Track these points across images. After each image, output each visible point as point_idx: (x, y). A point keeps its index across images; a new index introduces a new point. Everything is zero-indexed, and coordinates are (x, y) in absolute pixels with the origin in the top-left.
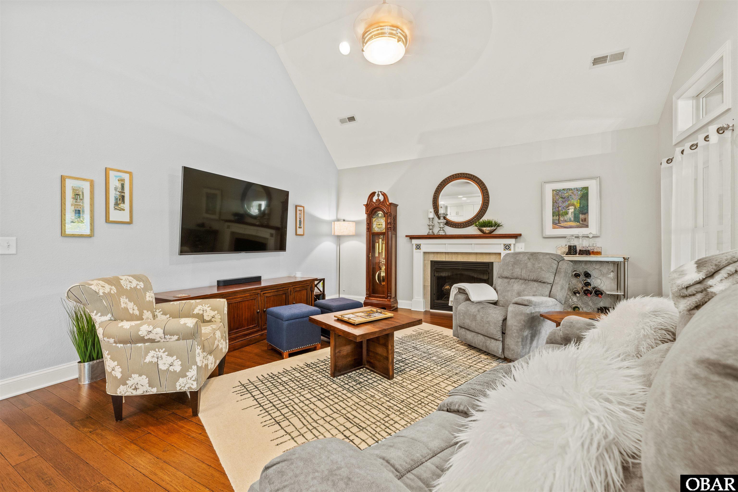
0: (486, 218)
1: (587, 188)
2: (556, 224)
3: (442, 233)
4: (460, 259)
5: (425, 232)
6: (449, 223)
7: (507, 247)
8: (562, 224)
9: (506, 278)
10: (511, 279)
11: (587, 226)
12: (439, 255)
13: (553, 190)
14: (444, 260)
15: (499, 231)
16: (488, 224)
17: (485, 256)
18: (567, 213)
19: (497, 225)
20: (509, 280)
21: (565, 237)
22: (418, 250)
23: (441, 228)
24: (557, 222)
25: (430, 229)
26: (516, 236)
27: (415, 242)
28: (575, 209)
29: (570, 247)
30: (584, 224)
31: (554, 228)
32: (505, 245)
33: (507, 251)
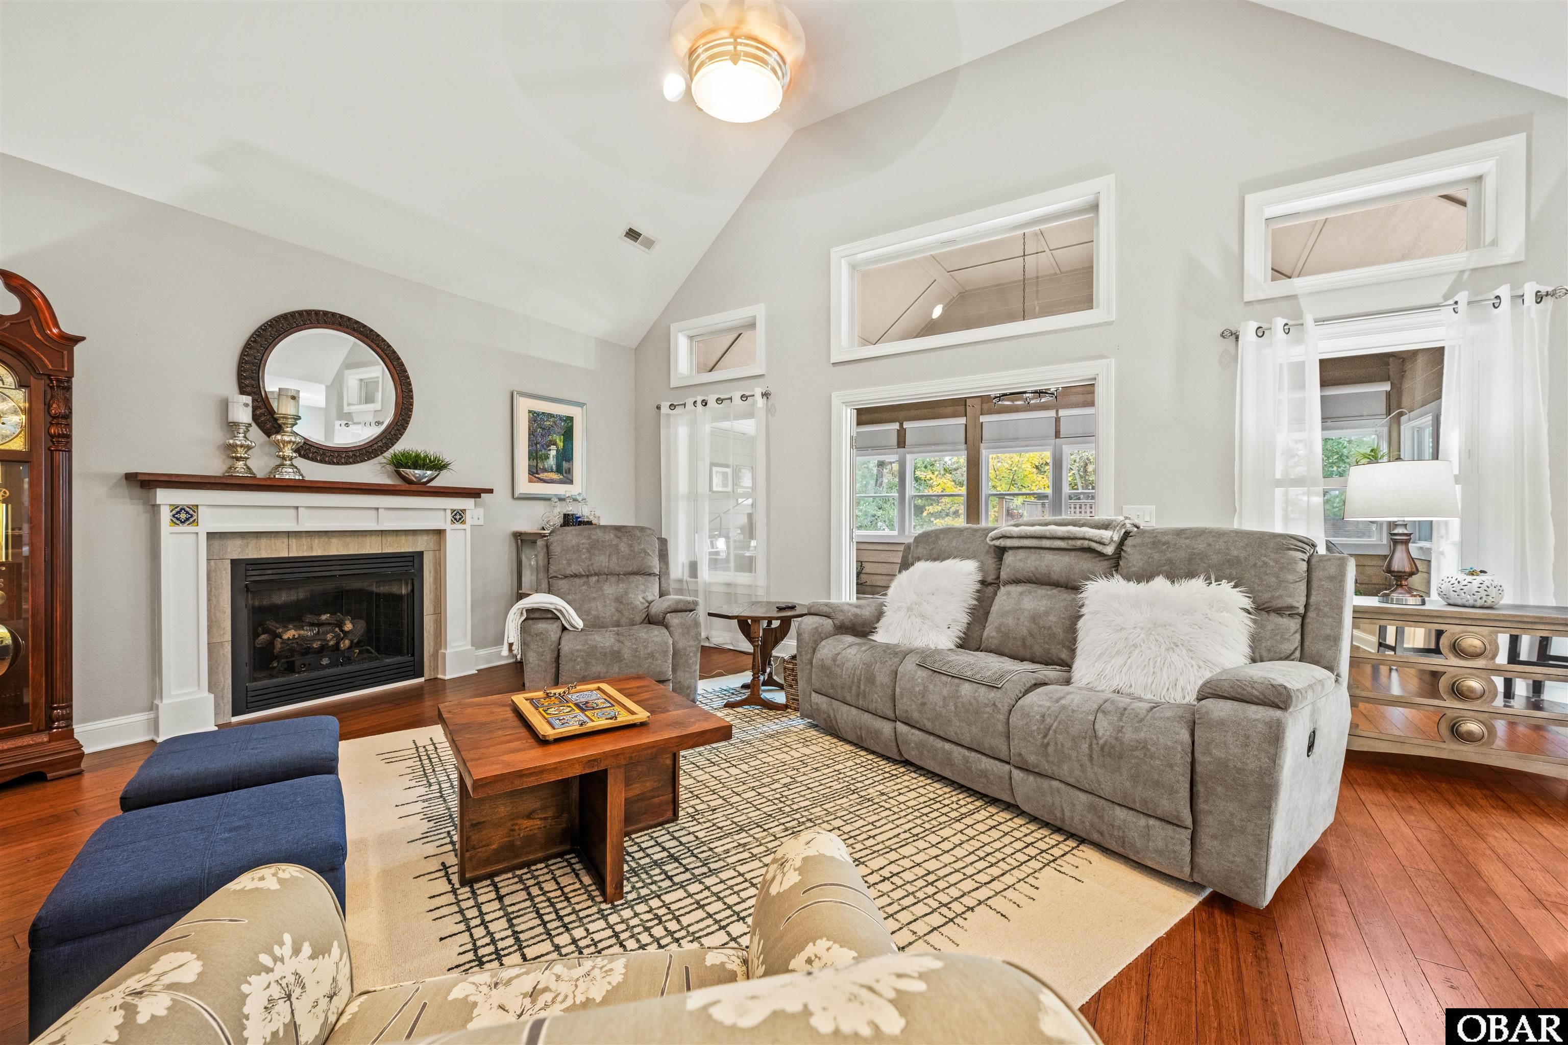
1: (570, 419)
2: (534, 473)
3: (288, 474)
4: (336, 548)
5: (215, 467)
6: (308, 450)
7: (458, 517)
8: (541, 476)
11: (571, 482)
12: (264, 542)
13: (530, 412)
14: (284, 554)
16: (418, 461)
17: (403, 539)
18: (547, 457)
21: (549, 499)
22: (183, 525)
23: (284, 458)
24: (535, 471)
25: (238, 459)
26: (474, 493)
27: (166, 498)
28: (558, 451)
29: (566, 516)
30: (569, 477)
31: (530, 481)
32: (453, 511)
33: (458, 526)
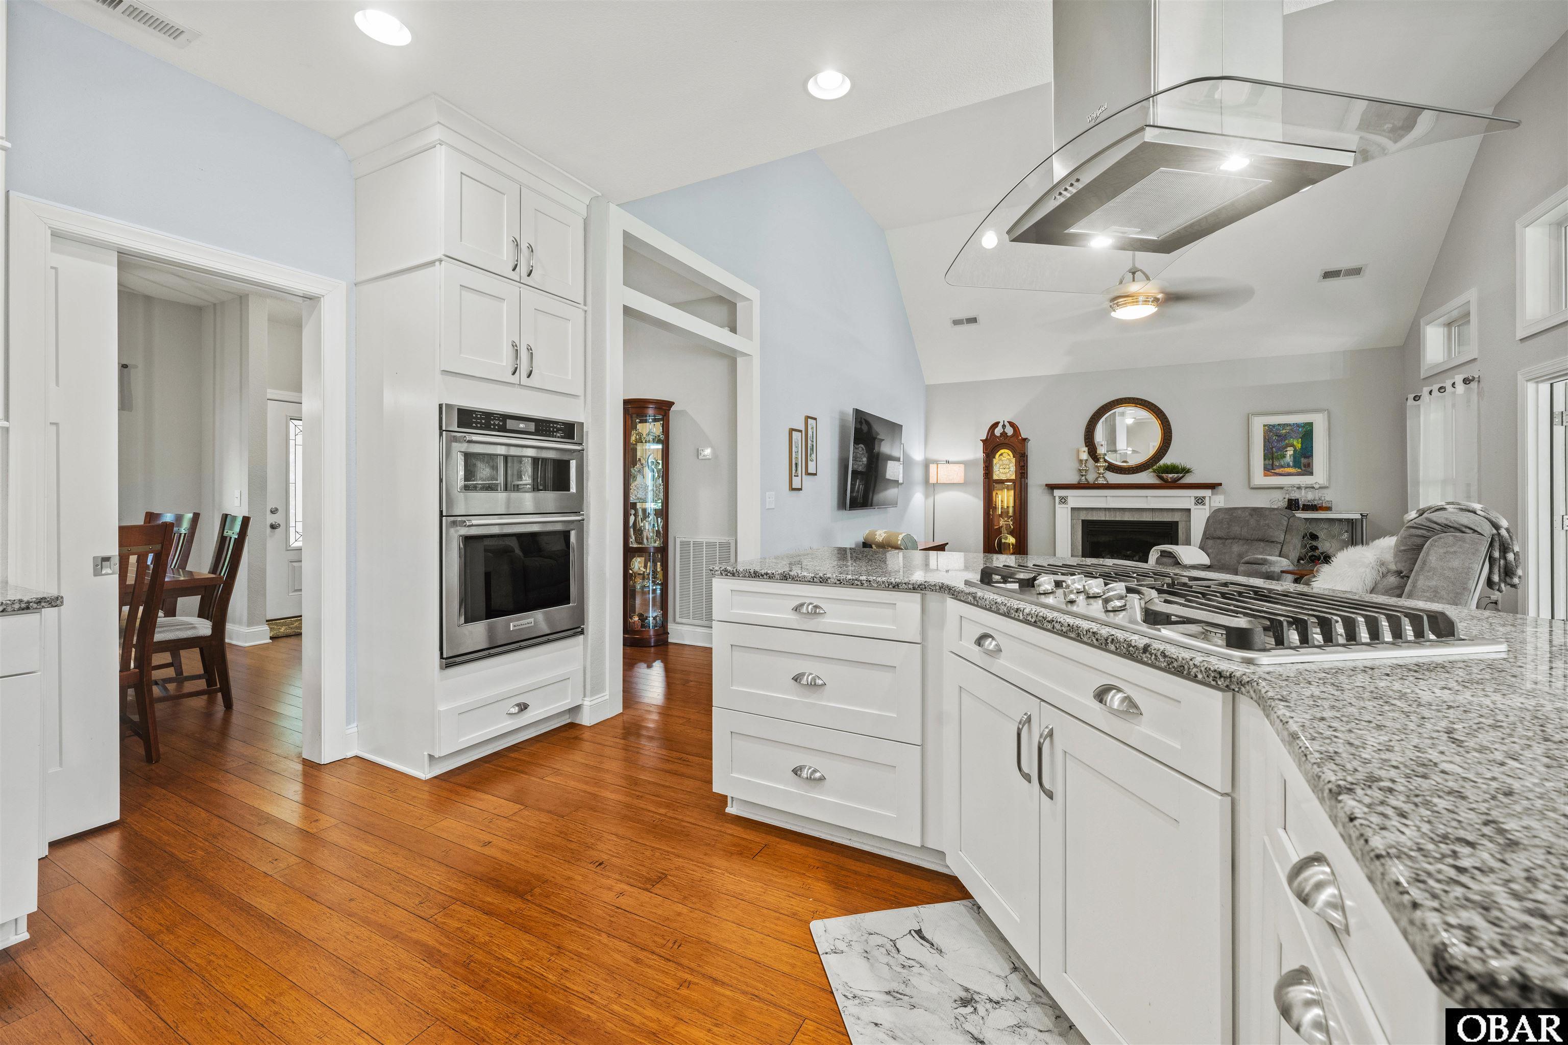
0: (1167, 460)
1: (1311, 424)
2: (1269, 469)
3: (1101, 481)
4: (1127, 517)
5: (1073, 479)
6: (1112, 468)
7: (1200, 501)
8: (1277, 471)
9: (1219, 538)
10: (1226, 539)
11: (1311, 474)
12: (1094, 513)
13: (1265, 426)
14: (1103, 519)
15: (1188, 479)
16: (1173, 469)
17: (1165, 514)
18: (1284, 456)
19: (1186, 471)
20: (1224, 541)
21: (1282, 488)
22: (1063, 506)
23: (1100, 474)
24: (1270, 467)
25: (1082, 476)
26: (1212, 486)
27: (1058, 493)
28: (1295, 451)
29: (1290, 501)
30: (1307, 470)
31: (1265, 475)
32: (1196, 498)
33: (1200, 507)
